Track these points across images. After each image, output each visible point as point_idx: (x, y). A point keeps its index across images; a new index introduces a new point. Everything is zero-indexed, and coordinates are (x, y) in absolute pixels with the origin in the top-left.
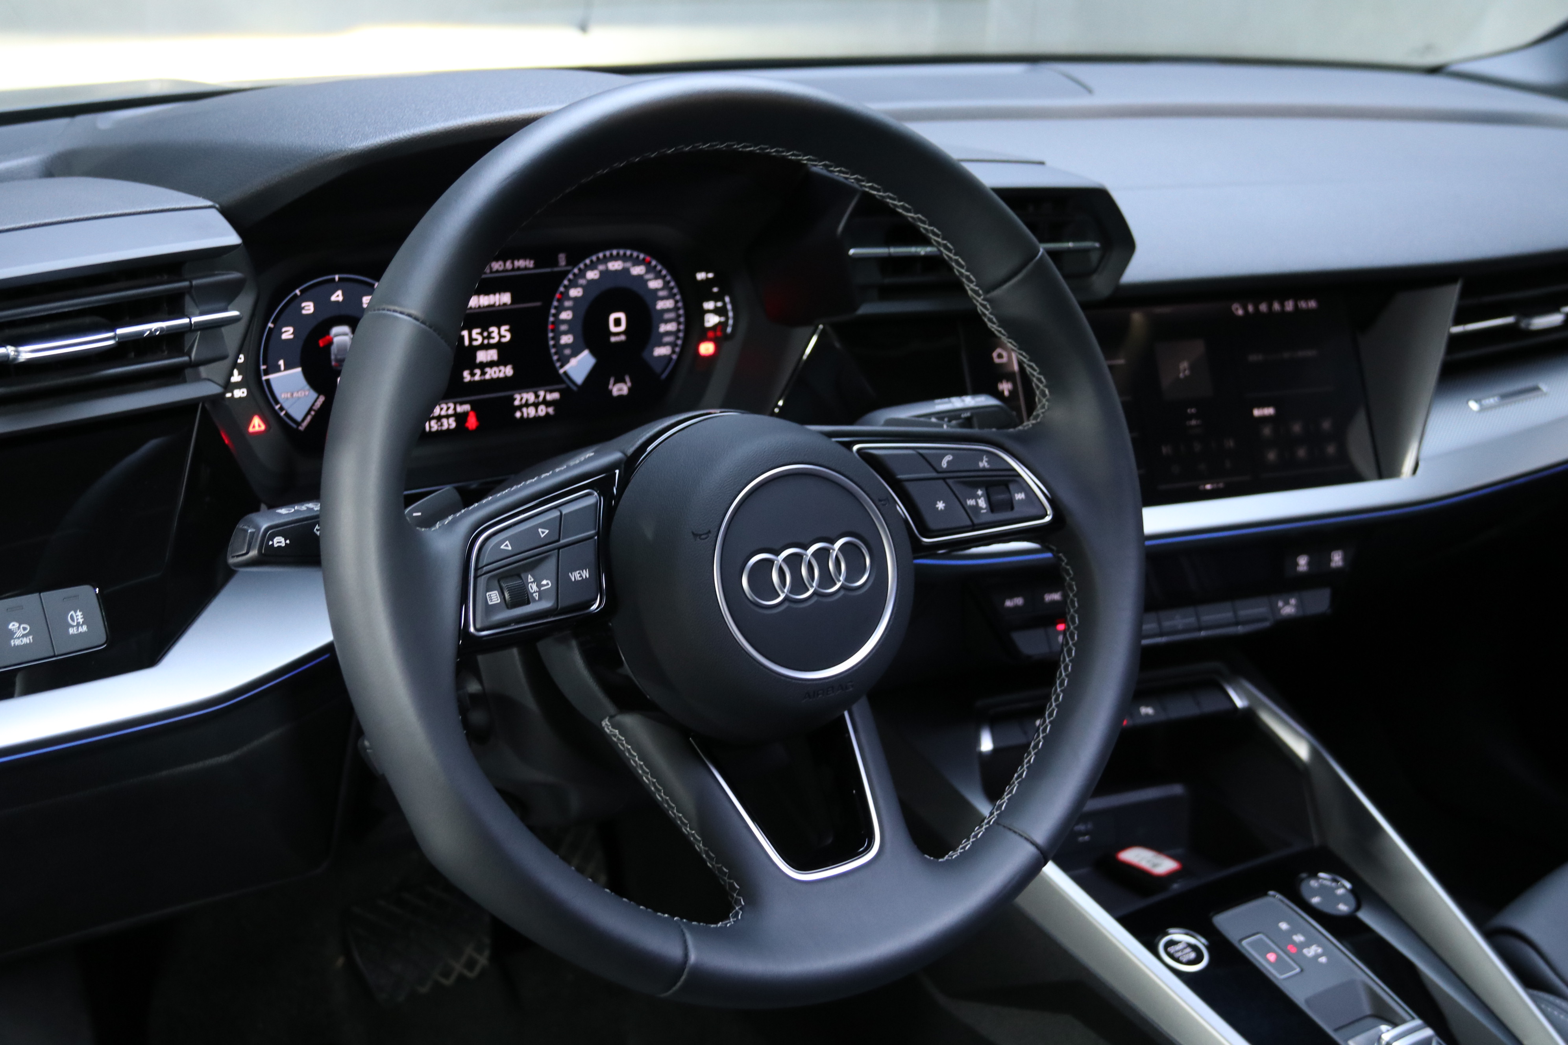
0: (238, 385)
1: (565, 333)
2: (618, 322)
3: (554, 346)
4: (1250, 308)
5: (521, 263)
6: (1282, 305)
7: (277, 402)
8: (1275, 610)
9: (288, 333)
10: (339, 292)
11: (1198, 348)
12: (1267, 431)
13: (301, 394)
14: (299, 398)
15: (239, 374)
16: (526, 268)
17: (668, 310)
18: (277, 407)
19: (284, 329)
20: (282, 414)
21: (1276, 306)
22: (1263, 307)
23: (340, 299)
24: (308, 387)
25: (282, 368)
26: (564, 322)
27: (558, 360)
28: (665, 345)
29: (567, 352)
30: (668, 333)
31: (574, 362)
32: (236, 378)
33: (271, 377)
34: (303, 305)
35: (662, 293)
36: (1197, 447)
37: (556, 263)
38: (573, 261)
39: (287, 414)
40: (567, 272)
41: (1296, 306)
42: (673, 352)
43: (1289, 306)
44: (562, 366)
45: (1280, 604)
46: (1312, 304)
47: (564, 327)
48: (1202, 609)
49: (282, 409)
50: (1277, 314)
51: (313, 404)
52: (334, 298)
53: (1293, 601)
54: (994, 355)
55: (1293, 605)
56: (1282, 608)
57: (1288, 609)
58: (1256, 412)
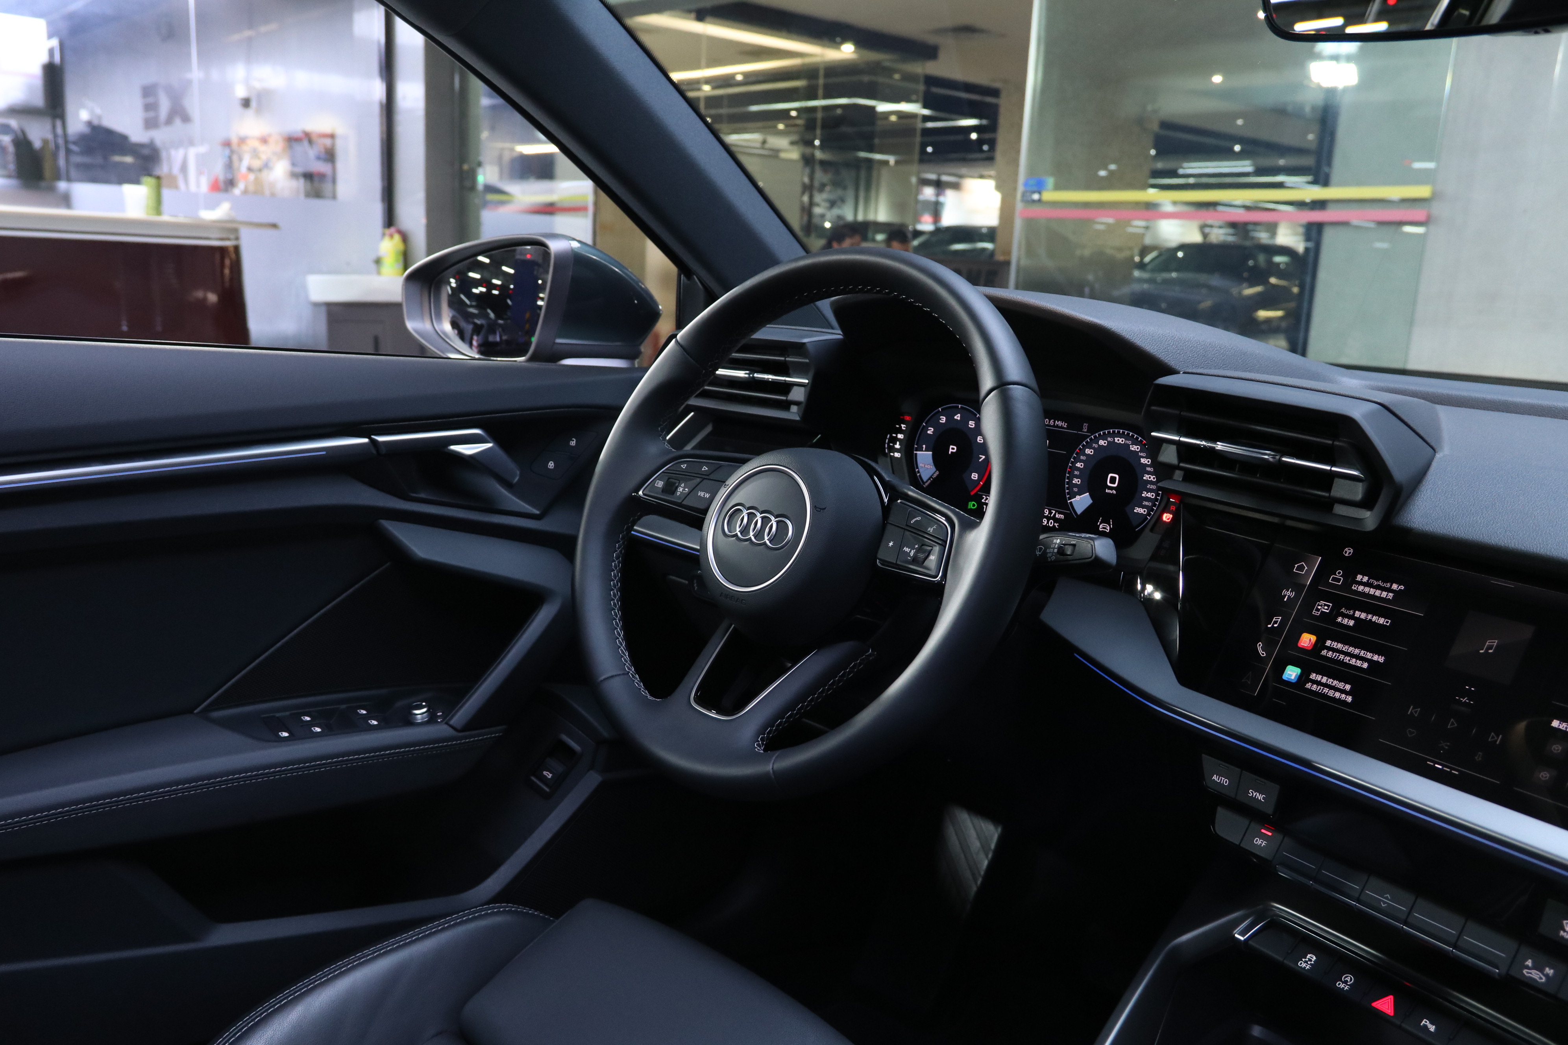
0: (898, 451)
1: (1077, 477)
2: (1113, 480)
3: (1068, 483)
5: (1059, 423)
7: (917, 468)
9: (930, 431)
10: (959, 415)
11: (1525, 632)
12: (1558, 745)
13: (929, 467)
14: (927, 468)
15: (899, 445)
16: (1062, 427)
17: (1151, 483)
18: (917, 470)
19: (929, 428)
20: (918, 475)
23: (959, 419)
24: (933, 464)
25: (924, 449)
26: (1078, 469)
27: (1068, 493)
28: (1143, 507)
29: (1075, 490)
30: (1147, 499)
31: (1078, 497)
32: (897, 446)
33: (918, 452)
34: (941, 417)
35: (1148, 469)
36: (1452, 724)
37: (1081, 430)
38: (1092, 430)
39: (920, 476)
40: (1088, 436)
42: (1149, 514)
44: (1070, 499)
47: (1076, 473)
49: (919, 472)
51: (933, 475)
52: (955, 417)
53: (1549, 971)
54: (1296, 566)
55: (1547, 976)
56: (1528, 967)
57: (1535, 975)
58: (1555, 724)
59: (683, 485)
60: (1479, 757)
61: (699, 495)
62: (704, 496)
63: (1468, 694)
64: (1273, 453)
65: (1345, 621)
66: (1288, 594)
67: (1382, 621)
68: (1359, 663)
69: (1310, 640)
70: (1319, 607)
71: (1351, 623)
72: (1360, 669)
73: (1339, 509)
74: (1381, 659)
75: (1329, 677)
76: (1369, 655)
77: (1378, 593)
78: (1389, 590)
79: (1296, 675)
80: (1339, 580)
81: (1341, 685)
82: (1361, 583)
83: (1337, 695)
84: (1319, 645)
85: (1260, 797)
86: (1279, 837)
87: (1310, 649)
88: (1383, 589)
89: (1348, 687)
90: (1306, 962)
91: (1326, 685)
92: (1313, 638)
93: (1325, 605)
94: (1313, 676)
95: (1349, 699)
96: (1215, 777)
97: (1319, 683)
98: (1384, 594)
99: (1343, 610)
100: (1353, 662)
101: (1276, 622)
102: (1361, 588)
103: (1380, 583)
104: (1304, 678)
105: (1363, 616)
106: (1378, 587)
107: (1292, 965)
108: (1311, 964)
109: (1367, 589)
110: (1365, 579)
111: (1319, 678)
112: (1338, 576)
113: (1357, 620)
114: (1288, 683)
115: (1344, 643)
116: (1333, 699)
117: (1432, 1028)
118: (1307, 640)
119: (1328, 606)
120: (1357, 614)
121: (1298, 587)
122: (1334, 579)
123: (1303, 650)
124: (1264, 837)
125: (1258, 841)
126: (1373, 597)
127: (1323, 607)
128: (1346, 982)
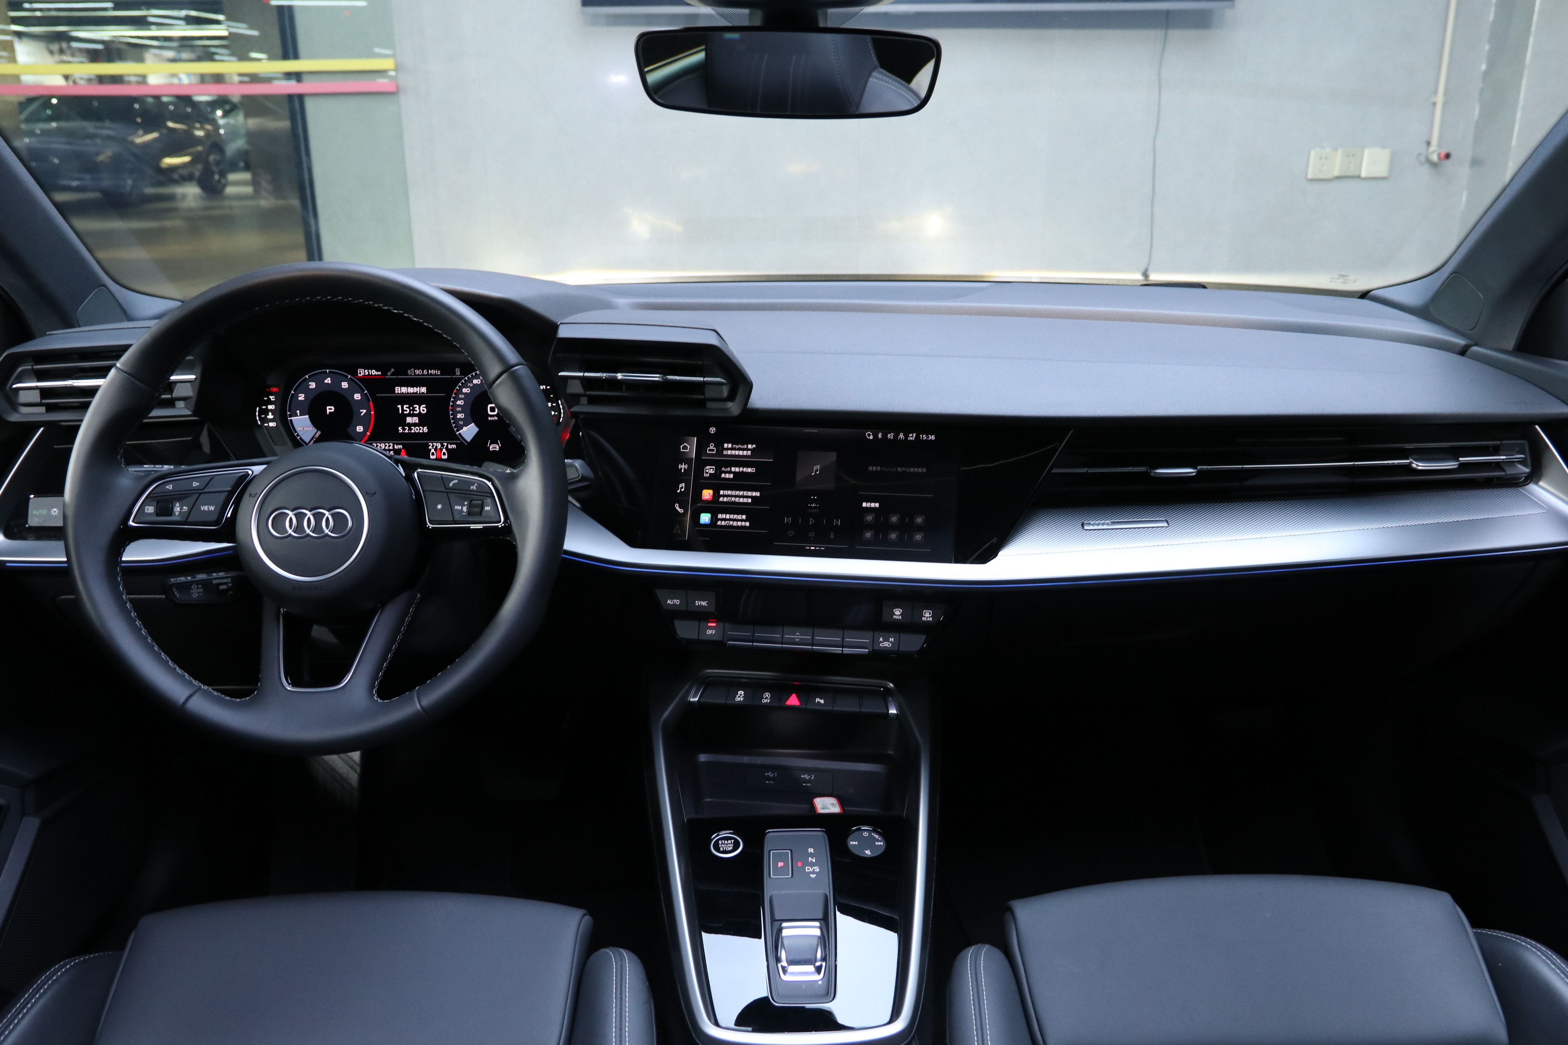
0: (271, 420)
1: (460, 412)
2: (492, 409)
3: (453, 419)
4: (880, 435)
5: (433, 372)
6: (906, 436)
7: (296, 432)
8: (874, 641)
9: (301, 397)
10: (329, 379)
11: (832, 457)
12: (869, 518)
13: (308, 429)
14: (307, 431)
15: (272, 415)
16: (435, 375)
18: (296, 434)
19: (299, 395)
20: (298, 438)
21: (901, 436)
22: (890, 436)
23: (330, 382)
24: (312, 426)
25: (299, 415)
26: (459, 406)
27: (455, 427)
29: (461, 423)
31: (465, 429)
32: (270, 416)
33: (292, 418)
34: (310, 383)
36: (811, 521)
37: (454, 374)
38: (464, 373)
39: (301, 438)
40: (462, 379)
41: (917, 437)
43: (912, 437)
44: (458, 431)
45: (881, 639)
46: (933, 437)
47: (458, 409)
48: (817, 631)
49: (298, 435)
50: (901, 441)
51: (315, 435)
52: (326, 381)
53: (892, 640)
54: (681, 447)
55: (891, 642)
56: (881, 642)
57: (886, 644)
58: (864, 505)
59: (178, 504)
60: (832, 536)
61: (202, 509)
62: (209, 508)
63: (814, 501)
64: (661, 376)
65: (727, 476)
66: (683, 467)
67: (749, 470)
68: (745, 500)
69: (709, 494)
70: (707, 471)
71: (731, 476)
72: (747, 504)
73: (710, 405)
74: (758, 494)
75: (730, 514)
76: (750, 494)
77: (741, 453)
78: (747, 449)
79: (709, 518)
80: (713, 450)
81: (739, 517)
82: (728, 449)
83: (739, 523)
84: (716, 495)
85: (704, 603)
86: (721, 625)
87: (711, 499)
88: (743, 450)
89: (744, 517)
90: (739, 697)
91: (730, 520)
92: (711, 492)
93: (710, 468)
94: (720, 516)
95: (747, 524)
96: (669, 602)
97: (725, 520)
98: (745, 453)
99: (723, 469)
100: (741, 500)
101: (682, 488)
102: (729, 452)
103: (740, 446)
104: (714, 519)
105: (737, 469)
106: (739, 449)
107: (731, 702)
108: (743, 697)
109: (733, 452)
110: (730, 446)
111: (724, 516)
112: (712, 448)
113: (734, 473)
114: (705, 525)
115: (732, 490)
116: (738, 527)
117: (822, 701)
118: (707, 494)
119: (713, 469)
120: (733, 469)
121: (688, 461)
122: (710, 450)
123: (707, 501)
124: (711, 628)
125: (709, 632)
126: (739, 456)
127: (710, 470)
128: (766, 698)
